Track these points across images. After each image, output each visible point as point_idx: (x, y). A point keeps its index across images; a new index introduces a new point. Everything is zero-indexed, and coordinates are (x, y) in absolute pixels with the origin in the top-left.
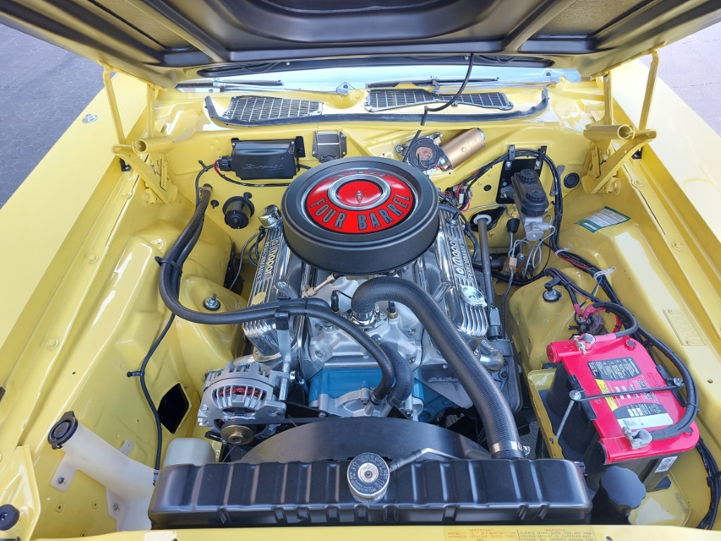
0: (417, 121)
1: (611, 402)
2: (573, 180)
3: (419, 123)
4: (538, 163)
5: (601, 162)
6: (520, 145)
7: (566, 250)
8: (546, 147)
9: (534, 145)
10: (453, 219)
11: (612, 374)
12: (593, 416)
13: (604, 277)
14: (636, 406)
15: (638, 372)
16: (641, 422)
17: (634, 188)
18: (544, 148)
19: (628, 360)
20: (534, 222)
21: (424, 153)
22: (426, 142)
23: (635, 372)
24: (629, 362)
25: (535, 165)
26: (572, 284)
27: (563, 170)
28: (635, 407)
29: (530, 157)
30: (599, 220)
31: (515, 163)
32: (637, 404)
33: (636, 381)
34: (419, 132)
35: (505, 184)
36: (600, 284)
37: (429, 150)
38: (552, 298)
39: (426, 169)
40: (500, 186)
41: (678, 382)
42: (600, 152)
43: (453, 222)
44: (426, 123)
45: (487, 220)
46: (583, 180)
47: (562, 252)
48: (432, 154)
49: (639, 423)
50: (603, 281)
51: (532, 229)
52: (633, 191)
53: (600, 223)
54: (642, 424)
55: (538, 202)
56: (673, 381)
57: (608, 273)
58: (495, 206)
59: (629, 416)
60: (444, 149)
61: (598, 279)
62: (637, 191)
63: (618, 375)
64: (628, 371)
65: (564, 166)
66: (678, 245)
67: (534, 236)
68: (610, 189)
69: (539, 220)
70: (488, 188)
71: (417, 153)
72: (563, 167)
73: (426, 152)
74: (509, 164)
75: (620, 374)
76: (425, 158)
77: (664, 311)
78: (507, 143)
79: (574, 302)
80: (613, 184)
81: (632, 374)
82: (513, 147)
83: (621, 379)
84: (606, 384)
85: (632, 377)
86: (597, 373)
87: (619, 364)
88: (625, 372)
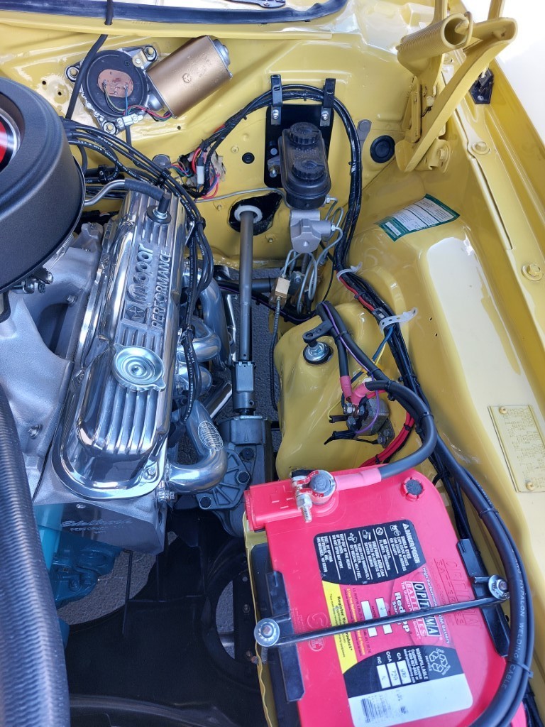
0: (96, 15)
1: (346, 645)
2: (384, 149)
3: (102, 20)
4: (325, 114)
5: (424, 109)
6: (290, 77)
7: (353, 269)
8: (334, 80)
9: (315, 80)
10: (159, 210)
11: (360, 565)
12: (296, 691)
13: (396, 327)
14: (396, 654)
15: (417, 561)
16: (404, 703)
17: (470, 157)
18: (330, 83)
19: (401, 529)
20: (307, 220)
21: (114, 83)
22: (120, 61)
23: (411, 561)
24: (403, 533)
25: (320, 117)
26: (347, 337)
27: (368, 129)
28: (395, 660)
29: (310, 102)
30: (410, 219)
31: (286, 110)
32: (400, 650)
33: (409, 584)
34: (103, 38)
35: (274, 151)
36: (389, 341)
37: (125, 77)
38: (316, 359)
39: (122, 115)
40: (268, 156)
41: (496, 587)
42: (424, 92)
43: (161, 216)
44: (116, 20)
45: (255, 215)
46: (398, 148)
47: (347, 274)
48: (131, 86)
49: (396, 706)
50: (394, 334)
51: (300, 233)
52: (469, 164)
53: (408, 225)
54: (403, 710)
55: (311, 182)
56: (486, 585)
57: (405, 319)
58: (264, 191)
59: (377, 687)
60: (152, 77)
61: (386, 330)
62: (474, 161)
63: (373, 569)
64: (397, 558)
65: (369, 123)
66: (534, 270)
67: (306, 244)
68: (433, 162)
69: (314, 216)
70: (248, 158)
71: (100, 81)
72: (366, 125)
73: (118, 80)
74: (276, 113)
75: (379, 565)
76: (119, 94)
77: (490, 409)
78: (269, 70)
79: (344, 371)
80: (439, 152)
81: (404, 564)
82: (275, 79)
83: (376, 580)
84: (345, 593)
85: (402, 574)
86: (331, 566)
87: (381, 538)
88: (390, 560)
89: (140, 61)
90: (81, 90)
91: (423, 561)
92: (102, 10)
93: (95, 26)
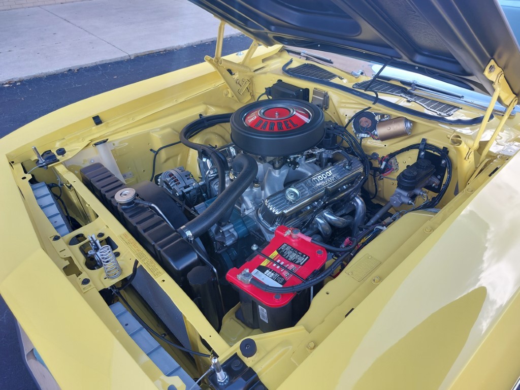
1: (267, 262)
4: (443, 161)
10: (348, 165)
16: (265, 278)
18: (445, 149)
21: (365, 122)
23: (299, 263)
24: (305, 258)
25: (441, 162)
28: (272, 272)
33: (293, 266)
34: (369, 108)
37: (370, 121)
39: (362, 133)
43: (347, 167)
48: (370, 125)
49: (263, 277)
59: (263, 272)
60: (378, 125)
64: (297, 260)
67: (395, 202)
71: (361, 120)
73: (367, 122)
74: (422, 153)
76: (365, 126)
78: (422, 136)
81: (297, 262)
82: (424, 140)
83: (287, 259)
84: (277, 255)
85: (294, 263)
86: (281, 249)
87: (299, 254)
88: (295, 259)
89: (377, 118)
90: (353, 121)
91: (302, 265)
92: (374, 100)
93: (369, 104)
